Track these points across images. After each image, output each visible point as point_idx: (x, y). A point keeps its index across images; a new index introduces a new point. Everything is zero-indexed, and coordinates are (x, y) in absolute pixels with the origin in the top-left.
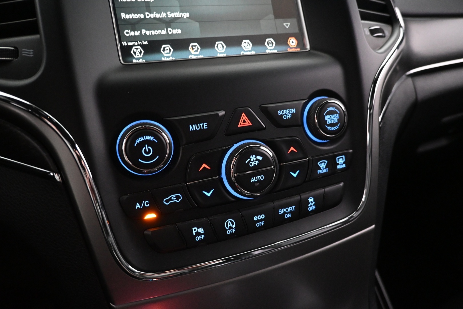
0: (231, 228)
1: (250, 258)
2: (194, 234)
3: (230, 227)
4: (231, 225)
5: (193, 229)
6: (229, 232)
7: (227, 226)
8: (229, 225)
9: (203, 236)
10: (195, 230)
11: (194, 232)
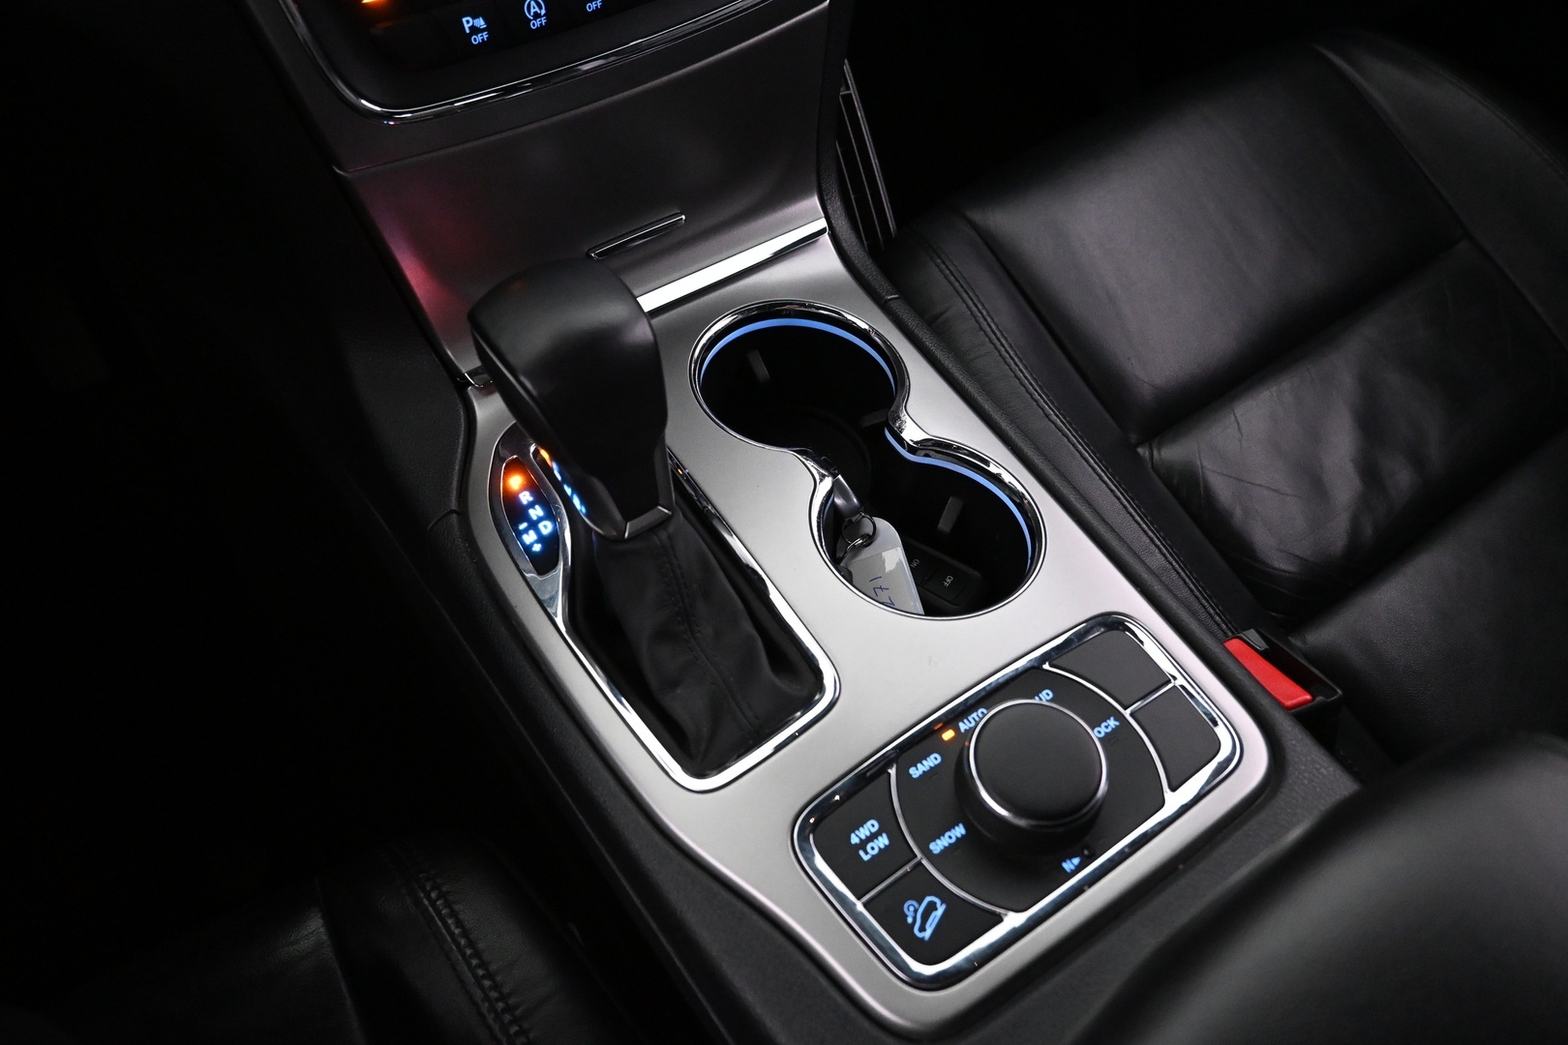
0: (537, 16)
1: (573, 77)
2: (468, 31)
3: (535, 13)
4: (537, 9)
5: (464, 20)
6: (535, 24)
7: (529, 13)
8: (532, 11)
9: (485, 35)
10: (467, 22)
11: (467, 26)
